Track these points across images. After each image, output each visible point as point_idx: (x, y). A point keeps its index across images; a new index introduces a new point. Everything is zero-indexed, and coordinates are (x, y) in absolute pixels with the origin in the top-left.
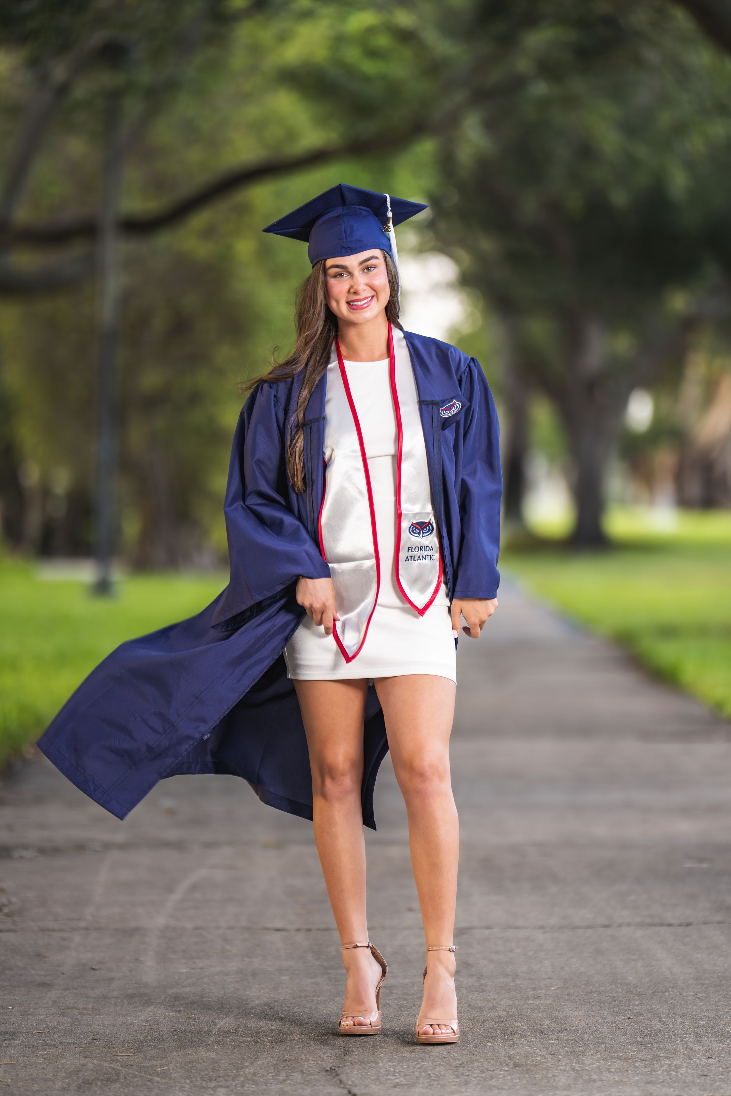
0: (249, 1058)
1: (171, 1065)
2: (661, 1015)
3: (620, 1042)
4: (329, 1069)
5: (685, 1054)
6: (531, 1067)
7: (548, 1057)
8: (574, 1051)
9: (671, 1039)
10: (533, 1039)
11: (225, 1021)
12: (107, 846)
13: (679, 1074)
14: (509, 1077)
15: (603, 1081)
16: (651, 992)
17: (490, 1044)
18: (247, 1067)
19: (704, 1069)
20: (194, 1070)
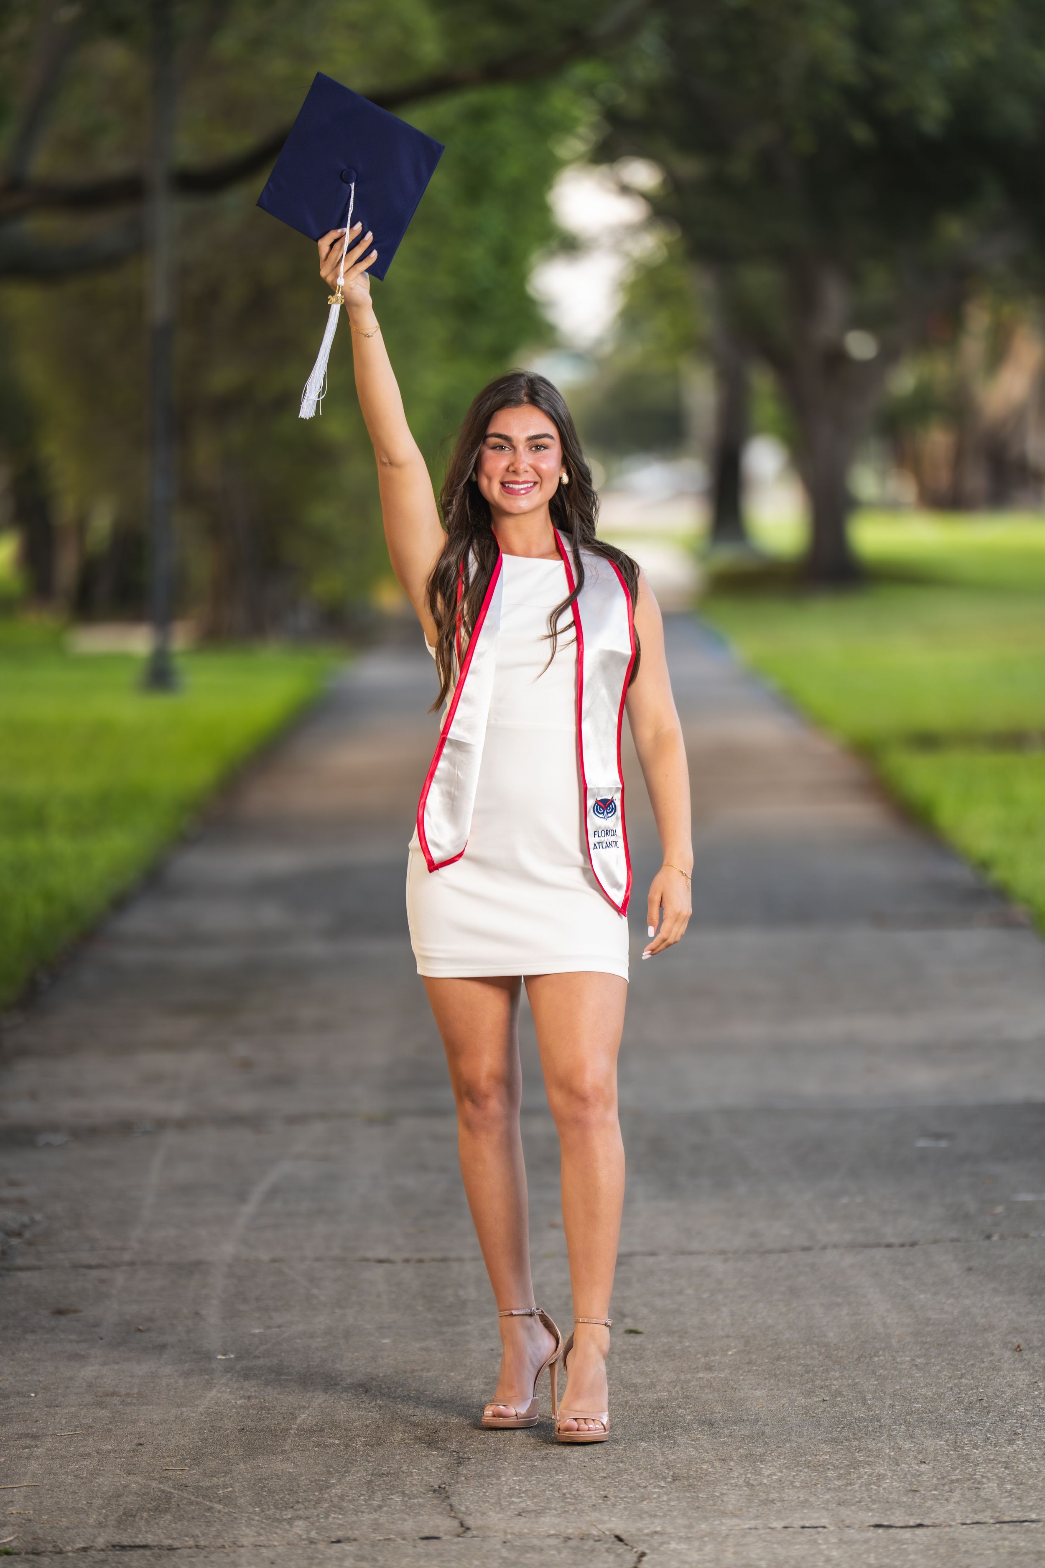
0: (337, 1471)
1: (237, 1484)
2: (866, 1394)
3: (810, 1439)
4: (437, 1487)
5: (892, 1457)
6: (695, 1480)
7: (717, 1464)
8: (750, 1454)
9: (876, 1432)
10: (699, 1436)
11: (307, 1412)
12: (161, 1124)
13: (881, 1488)
14: (665, 1498)
15: (784, 1501)
16: (856, 1356)
17: (644, 1444)
18: (333, 1485)
19: (913, 1480)
20: (266, 1491)
